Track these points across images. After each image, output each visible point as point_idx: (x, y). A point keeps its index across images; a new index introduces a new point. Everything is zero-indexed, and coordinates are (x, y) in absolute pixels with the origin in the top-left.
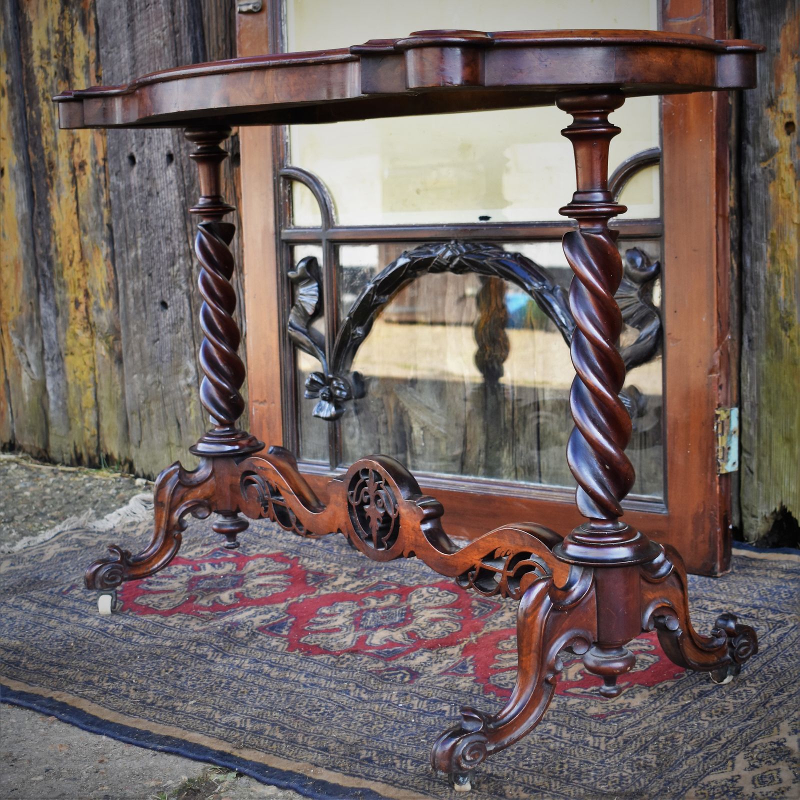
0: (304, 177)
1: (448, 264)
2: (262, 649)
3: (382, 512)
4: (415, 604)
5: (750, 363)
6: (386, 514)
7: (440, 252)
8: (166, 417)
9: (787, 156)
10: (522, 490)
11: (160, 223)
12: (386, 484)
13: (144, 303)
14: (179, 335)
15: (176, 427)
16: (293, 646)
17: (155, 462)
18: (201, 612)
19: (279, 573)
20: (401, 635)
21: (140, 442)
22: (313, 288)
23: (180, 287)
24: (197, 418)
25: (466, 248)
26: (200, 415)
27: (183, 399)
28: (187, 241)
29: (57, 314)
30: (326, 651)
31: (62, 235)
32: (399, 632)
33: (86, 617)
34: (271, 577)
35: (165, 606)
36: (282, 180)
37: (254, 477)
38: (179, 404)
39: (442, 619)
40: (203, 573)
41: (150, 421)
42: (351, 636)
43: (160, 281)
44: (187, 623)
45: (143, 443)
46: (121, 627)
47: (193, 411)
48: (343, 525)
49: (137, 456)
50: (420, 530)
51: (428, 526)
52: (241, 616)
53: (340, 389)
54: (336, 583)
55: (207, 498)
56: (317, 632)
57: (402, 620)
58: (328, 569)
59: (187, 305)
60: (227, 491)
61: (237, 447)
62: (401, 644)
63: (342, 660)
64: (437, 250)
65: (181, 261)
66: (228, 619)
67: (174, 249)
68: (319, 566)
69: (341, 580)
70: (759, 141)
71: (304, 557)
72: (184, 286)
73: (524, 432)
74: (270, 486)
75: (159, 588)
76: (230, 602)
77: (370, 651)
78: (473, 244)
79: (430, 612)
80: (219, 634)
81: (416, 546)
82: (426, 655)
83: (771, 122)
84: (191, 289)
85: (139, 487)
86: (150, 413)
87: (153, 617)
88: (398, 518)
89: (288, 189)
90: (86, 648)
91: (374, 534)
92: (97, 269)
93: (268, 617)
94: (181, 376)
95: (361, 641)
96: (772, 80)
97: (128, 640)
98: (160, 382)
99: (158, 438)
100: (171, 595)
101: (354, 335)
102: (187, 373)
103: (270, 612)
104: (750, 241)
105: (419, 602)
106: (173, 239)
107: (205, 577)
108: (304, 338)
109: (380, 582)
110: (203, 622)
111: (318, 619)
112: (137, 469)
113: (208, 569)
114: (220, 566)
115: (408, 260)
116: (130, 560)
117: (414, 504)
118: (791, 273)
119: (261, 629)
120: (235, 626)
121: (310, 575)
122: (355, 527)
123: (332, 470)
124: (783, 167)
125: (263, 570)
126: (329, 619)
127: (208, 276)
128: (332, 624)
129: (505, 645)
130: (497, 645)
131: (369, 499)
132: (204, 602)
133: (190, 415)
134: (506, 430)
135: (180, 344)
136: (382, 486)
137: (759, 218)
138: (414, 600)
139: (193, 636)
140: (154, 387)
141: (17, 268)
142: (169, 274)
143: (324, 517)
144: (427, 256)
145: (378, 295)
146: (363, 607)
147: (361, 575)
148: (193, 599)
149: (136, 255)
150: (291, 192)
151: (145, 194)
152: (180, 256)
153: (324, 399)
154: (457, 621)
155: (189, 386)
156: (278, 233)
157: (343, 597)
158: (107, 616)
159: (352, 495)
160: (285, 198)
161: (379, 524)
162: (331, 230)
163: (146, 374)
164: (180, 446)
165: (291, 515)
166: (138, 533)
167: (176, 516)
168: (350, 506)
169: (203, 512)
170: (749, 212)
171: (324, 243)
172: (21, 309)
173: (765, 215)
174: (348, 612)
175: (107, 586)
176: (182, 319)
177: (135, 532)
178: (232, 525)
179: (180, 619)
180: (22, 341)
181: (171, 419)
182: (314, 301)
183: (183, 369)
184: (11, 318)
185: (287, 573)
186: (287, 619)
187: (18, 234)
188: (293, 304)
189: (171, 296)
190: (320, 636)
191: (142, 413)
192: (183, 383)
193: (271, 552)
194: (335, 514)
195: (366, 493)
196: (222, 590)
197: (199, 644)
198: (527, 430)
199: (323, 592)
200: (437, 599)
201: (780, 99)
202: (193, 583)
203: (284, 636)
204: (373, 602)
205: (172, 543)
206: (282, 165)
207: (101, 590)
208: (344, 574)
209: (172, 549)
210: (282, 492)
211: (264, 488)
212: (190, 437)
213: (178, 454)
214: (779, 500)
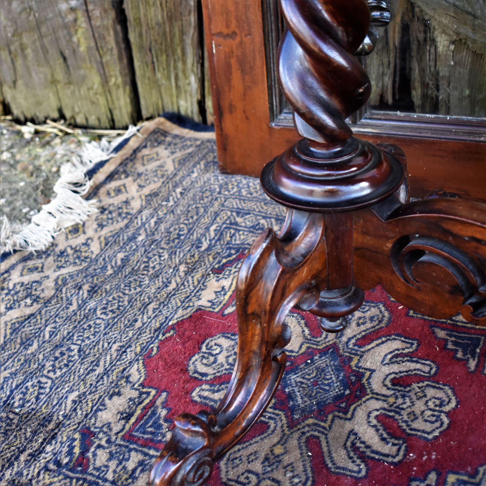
8: (45, 51)
15: (61, 60)
17: (39, 104)
21: (15, 82)
24: (89, 49)
26: (93, 44)
27: (66, 26)
38: (62, 33)
41: (25, 57)
45: (20, 83)
47: (82, 40)
49: (14, 98)
85: (32, 140)
86: (23, 48)
98: (31, 9)
99: (39, 76)
112: (16, 112)
133: (78, 45)
140: (24, 16)
155: (73, 10)
164: (70, 83)
169: (308, 300)
181: (53, 53)
191: (12, 48)
192: (63, 7)
212: (82, 72)
213: (68, 92)
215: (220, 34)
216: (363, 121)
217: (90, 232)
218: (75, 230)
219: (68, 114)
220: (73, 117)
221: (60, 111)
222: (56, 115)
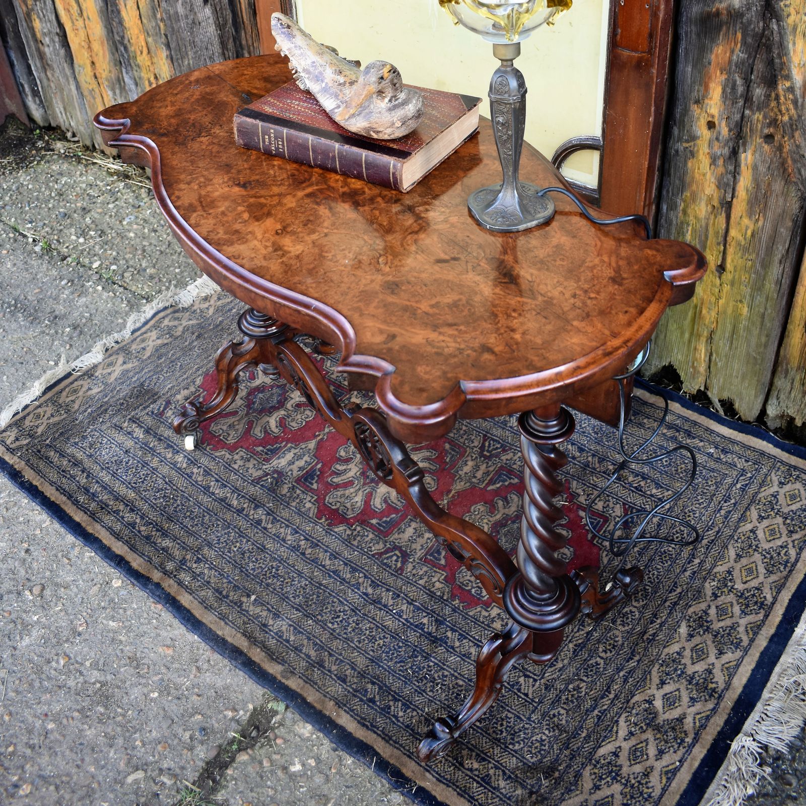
2: (299, 512)
6: (382, 460)
9: (706, 145)
11: (204, 45)
16: (321, 510)
18: (257, 448)
20: (395, 494)
29: (137, 84)
30: (343, 519)
31: (132, 31)
35: (231, 438)
40: (257, 383)
42: (361, 492)
44: (247, 464)
46: (202, 470)
48: (351, 438)
52: (284, 461)
56: (337, 487)
62: (396, 510)
63: (354, 533)
66: (275, 462)
70: (684, 127)
76: (277, 431)
77: (374, 521)
82: (413, 525)
83: (696, 115)
87: (223, 453)
91: (374, 462)
92: (161, 63)
93: (303, 462)
95: (367, 502)
96: (700, 85)
97: (207, 490)
100: (236, 420)
103: (304, 455)
104: (668, 196)
107: (258, 389)
110: (258, 464)
111: (338, 466)
113: (260, 377)
118: (698, 226)
119: (298, 480)
120: (280, 477)
122: (360, 446)
124: (701, 152)
126: (345, 466)
128: (348, 475)
132: (258, 431)
137: (677, 182)
139: (252, 490)
141: (102, 43)
148: (250, 426)
149: (189, 64)
151: (190, 21)
154: (434, 473)
158: (191, 452)
165: (316, 403)
167: (233, 375)
170: (669, 175)
172: (110, 71)
173: (682, 181)
174: (358, 459)
177: (208, 309)
179: (242, 458)
180: (114, 93)
184: (104, 76)
186: (316, 464)
187: (99, 20)
190: (339, 493)
196: (271, 412)
201: (706, 101)
202: (250, 399)
203: (314, 492)
205: (232, 392)
207: (186, 433)
214: (668, 360)
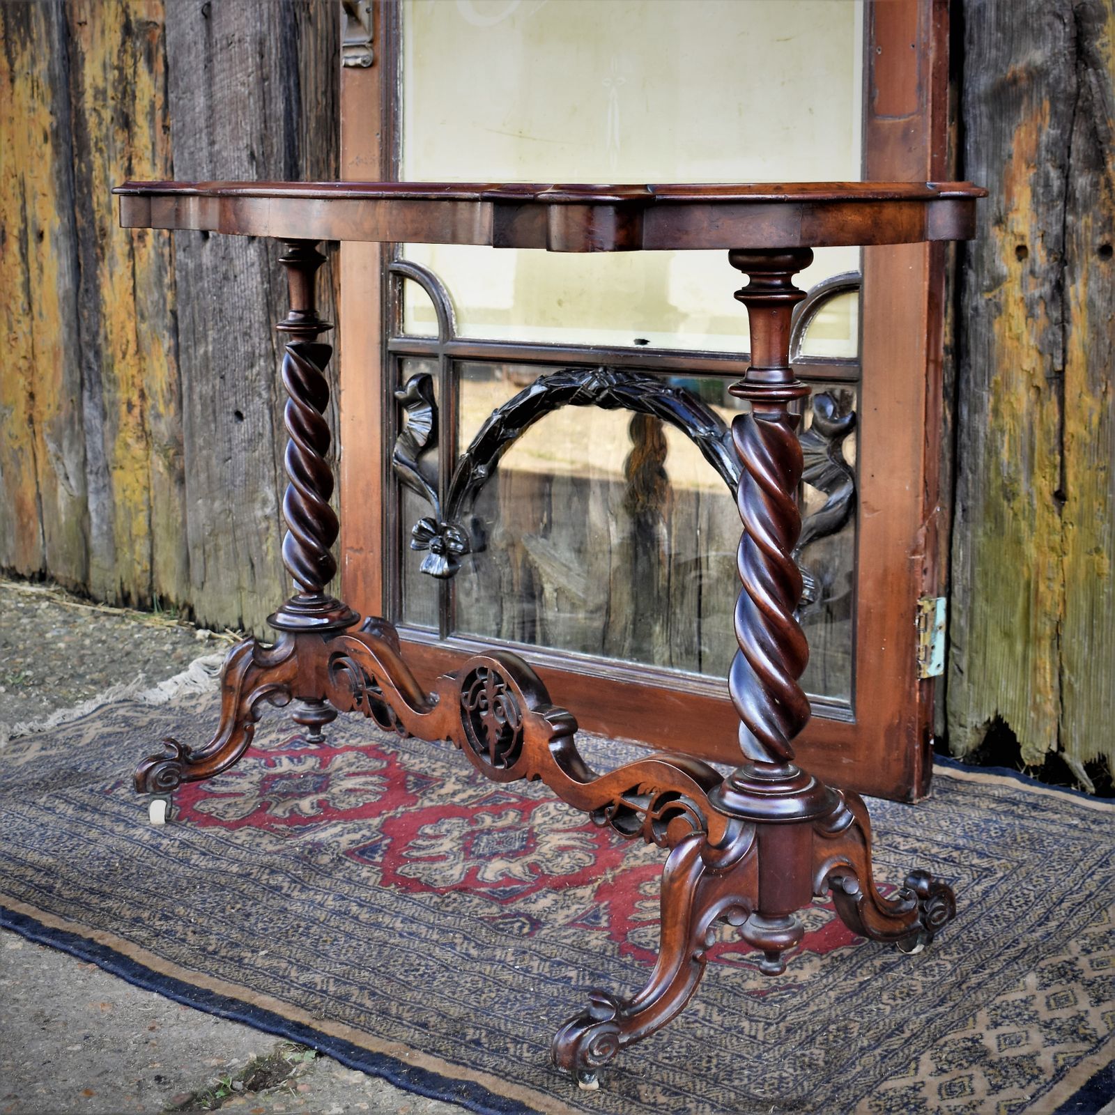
0: (418, 275)
1: (594, 398)
2: (349, 881)
3: (502, 722)
4: (539, 825)
5: (964, 537)
6: (507, 724)
7: (584, 382)
8: (236, 556)
9: (1017, 287)
10: (676, 681)
11: (237, 314)
12: (509, 689)
13: (214, 412)
14: (257, 453)
15: (249, 568)
16: (388, 878)
17: (222, 610)
18: (276, 826)
19: (372, 774)
20: (520, 868)
21: (203, 584)
22: (425, 414)
23: (260, 395)
24: (275, 559)
25: (617, 378)
27: (258, 533)
28: (271, 339)
29: (104, 416)
30: (428, 887)
31: (114, 320)
32: (518, 863)
33: (134, 827)
34: (362, 779)
35: (231, 816)
36: (391, 276)
37: (343, 660)
38: (254, 539)
39: (573, 848)
40: (278, 770)
41: (217, 558)
42: (460, 867)
43: (234, 386)
44: (258, 840)
45: (207, 585)
46: (177, 843)
47: (271, 550)
48: (453, 732)
49: (199, 600)
50: (548, 750)
51: (557, 746)
52: (325, 834)
53: (455, 541)
54: (443, 791)
55: (288, 682)
56: (418, 859)
57: (522, 847)
58: (434, 770)
59: (267, 418)
60: (312, 675)
61: (326, 621)
62: (521, 882)
63: (447, 901)
64: (581, 378)
65: (262, 363)
66: (308, 837)
67: (253, 347)
68: (423, 765)
69: (450, 787)
70: (983, 267)
71: (404, 752)
72: (265, 394)
73: (682, 603)
74: (366, 674)
75: (224, 789)
76: (312, 812)
77: (483, 890)
78: (625, 374)
79: (557, 837)
80: (298, 858)
81: (543, 769)
82: (551, 896)
83: (999, 244)
84: (274, 398)
85: (201, 641)
86: (217, 548)
87: (216, 829)
88: (522, 732)
89: (399, 287)
90: (134, 871)
91: (492, 748)
92: (156, 364)
93: (357, 836)
94: (258, 505)
95: (472, 874)
96: (1001, 192)
97: (185, 861)
98: (230, 511)
99: (226, 580)
100: (240, 800)
101: (474, 475)
102: (265, 502)
103: (360, 829)
104: (968, 388)
105: (545, 823)
106: (253, 334)
107: (281, 776)
108: (411, 474)
109: (497, 792)
110: (278, 840)
111: (420, 842)
112: (199, 616)
113: (285, 765)
114: (300, 761)
115: (544, 389)
116: (190, 757)
117: (542, 718)
118: (1018, 430)
119: (349, 853)
120: (317, 848)
121: (411, 778)
122: (468, 736)
123: (442, 640)
124: (1011, 300)
125: (353, 769)
126: (433, 842)
127: (297, 409)
128: (437, 850)
129: (647, 888)
130: (638, 888)
131: (487, 705)
132: (279, 812)
133: (266, 555)
134: (659, 598)
135: (257, 465)
136: (503, 690)
137: (980, 360)
138: (539, 819)
139: (266, 859)
140: (223, 517)
141: (56, 356)
142: (246, 379)
143: (431, 720)
144: (568, 386)
145: (507, 428)
146: (475, 828)
147: (474, 781)
148: (265, 806)
149: (206, 352)
150: (402, 292)
151: (219, 276)
152: (260, 356)
153: (435, 552)
154: (590, 851)
155: (267, 518)
156: (384, 343)
157: (450, 811)
158: (160, 826)
159: (466, 697)
160: (394, 299)
161: (498, 737)
162: (450, 343)
163: (213, 500)
164: (253, 592)
165: (390, 712)
166: (199, 710)
167: (248, 704)
168: (463, 710)
169: (281, 699)
170: (968, 352)
171: (441, 358)
172: (59, 408)
173: (988, 358)
174: (456, 834)
175: (161, 789)
176: (261, 435)
177: (195, 707)
178: (317, 715)
179: (250, 834)
180: (60, 446)
181: (243, 557)
182: (426, 430)
183: (260, 496)
184: (46, 418)
185: (382, 773)
186: (381, 840)
187: (59, 314)
188: (400, 431)
189: (248, 406)
190: (421, 866)
191: (207, 547)
192: (259, 513)
193: (363, 744)
194: (444, 719)
195: (483, 697)
196: (302, 796)
197: (272, 872)
198: (685, 601)
199: (427, 804)
200: (567, 818)
201: (1011, 216)
202: (266, 784)
203: (376, 864)
204: (488, 820)
205: (242, 737)
206: (392, 258)
207: (153, 793)
208: (453, 779)
209: (242, 744)
210: (379, 682)
211: (358, 675)
212: (266, 581)
213: (251, 601)
214: (993, 708)
215: (352, 548)
216: (449, 638)
217: (202, 700)
218: (192, 696)
219: (247, 625)
220: (251, 629)
221: (240, 620)
222: (235, 624)
